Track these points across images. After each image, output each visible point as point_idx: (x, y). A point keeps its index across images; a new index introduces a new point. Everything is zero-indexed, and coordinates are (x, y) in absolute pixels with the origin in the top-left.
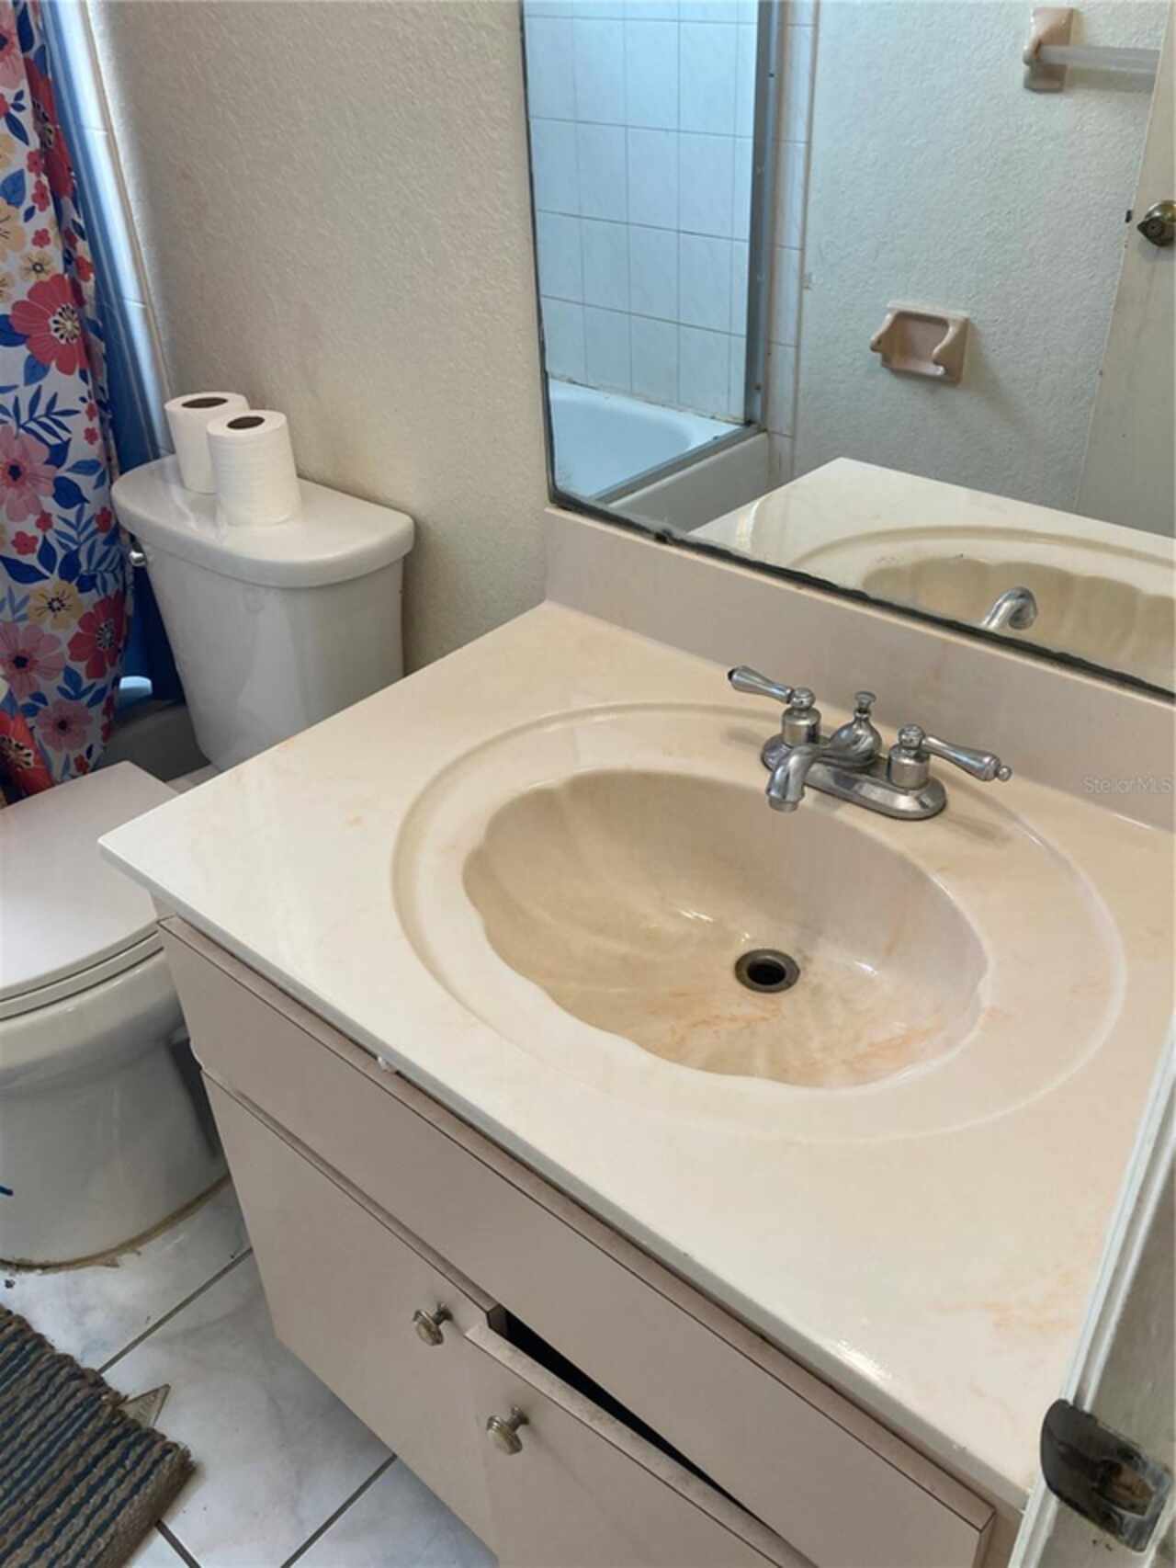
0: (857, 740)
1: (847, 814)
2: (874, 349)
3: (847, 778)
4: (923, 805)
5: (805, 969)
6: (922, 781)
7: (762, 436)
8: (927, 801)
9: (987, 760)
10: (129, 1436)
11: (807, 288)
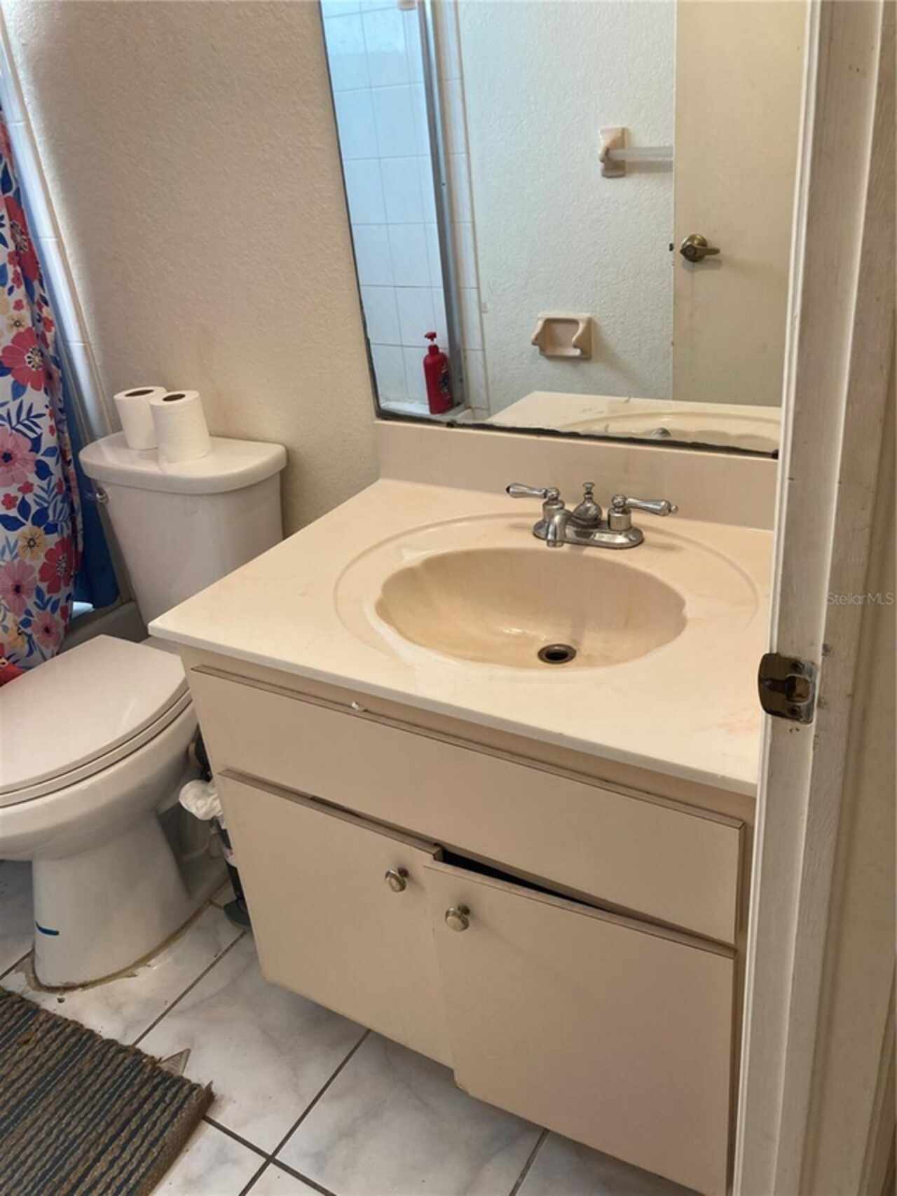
0: (588, 509)
1: (590, 552)
2: (534, 344)
3: (585, 533)
4: (630, 540)
5: (579, 649)
6: (629, 527)
7: (468, 411)
8: (631, 537)
9: (663, 503)
10: (166, 1082)
11: (485, 312)
